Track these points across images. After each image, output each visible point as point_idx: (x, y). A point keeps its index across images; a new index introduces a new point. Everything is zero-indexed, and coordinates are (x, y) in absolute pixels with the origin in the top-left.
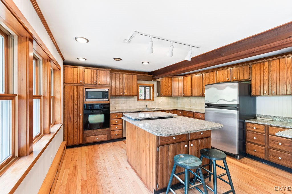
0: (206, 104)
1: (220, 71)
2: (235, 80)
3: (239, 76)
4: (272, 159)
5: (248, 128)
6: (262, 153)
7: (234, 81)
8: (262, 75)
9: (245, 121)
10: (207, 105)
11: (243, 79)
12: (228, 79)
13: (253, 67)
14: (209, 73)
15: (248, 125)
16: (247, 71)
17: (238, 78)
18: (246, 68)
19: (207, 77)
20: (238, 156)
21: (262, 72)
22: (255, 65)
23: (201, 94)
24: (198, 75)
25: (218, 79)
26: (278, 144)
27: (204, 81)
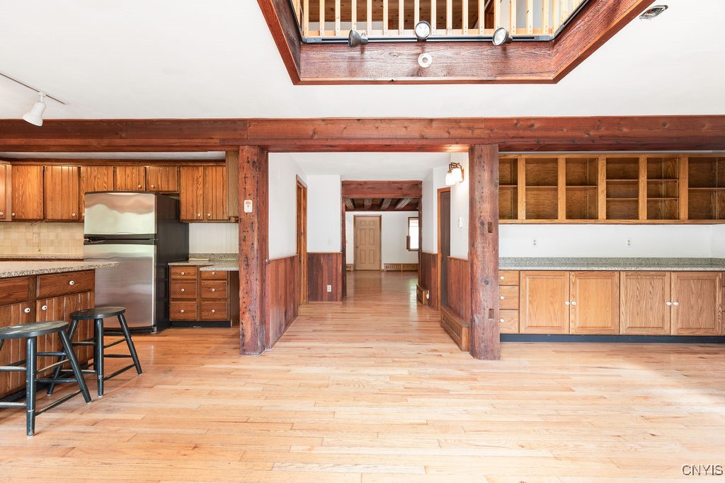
0: (86, 237)
1: (123, 168)
2: (152, 190)
3: (160, 183)
4: (206, 316)
5: (173, 277)
6: (192, 311)
7: (151, 192)
8: (195, 187)
9: (169, 264)
10: (89, 238)
11: (166, 190)
12: (140, 186)
13: (184, 171)
14: (96, 168)
15: (173, 270)
16: (173, 176)
17: (158, 187)
18: (172, 171)
19: (92, 177)
20: (156, 328)
21: (195, 182)
22: (186, 168)
23: (74, 215)
24: (65, 168)
25: (118, 183)
26: (211, 292)
27: (83, 185)
